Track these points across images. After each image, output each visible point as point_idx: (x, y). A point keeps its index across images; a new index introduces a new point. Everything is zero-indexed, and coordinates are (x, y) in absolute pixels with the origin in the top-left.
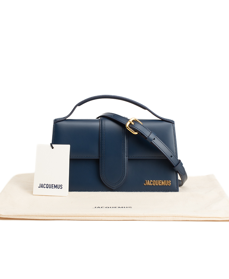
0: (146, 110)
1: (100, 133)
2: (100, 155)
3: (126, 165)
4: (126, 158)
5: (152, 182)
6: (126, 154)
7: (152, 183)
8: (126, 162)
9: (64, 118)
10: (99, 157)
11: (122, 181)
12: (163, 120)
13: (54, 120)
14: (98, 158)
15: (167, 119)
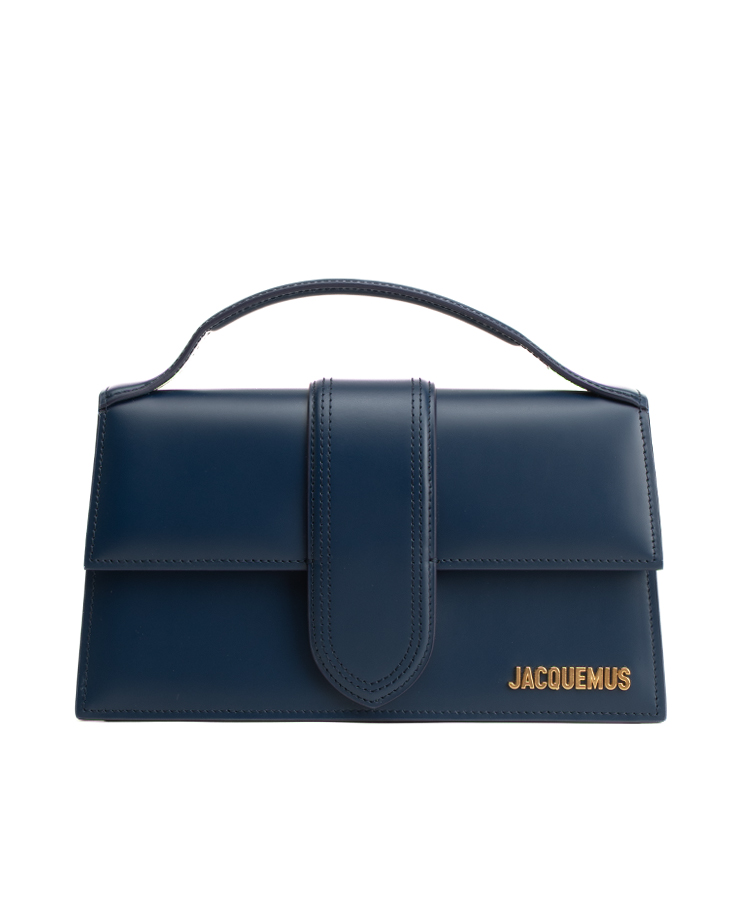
0: (520, 348)
1: (310, 455)
2: (310, 553)
3: (428, 600)
4: (428, 568)
5: (547, 675)
6: (427, 549)
7: (544, 678)
8: (427, 586)
9: (147, 383)
10: (306, 560)
11: (412, 671)
12: (594, 393)
13: (101, 395)
14: (301, 567)
15: (612, 389)
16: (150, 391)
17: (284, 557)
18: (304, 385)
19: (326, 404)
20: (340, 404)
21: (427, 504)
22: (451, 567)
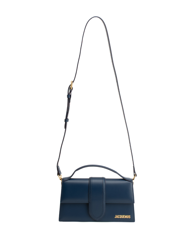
3: (104, 207)
5: (119, 216)
8: (104, 205)
10: (89, 202)
16: (70, 179)
17: (86, 201)
18: (88, 177)
19: (91, 181)
20: (93, 181)
21: (104, 195)
22: (107, 203)
